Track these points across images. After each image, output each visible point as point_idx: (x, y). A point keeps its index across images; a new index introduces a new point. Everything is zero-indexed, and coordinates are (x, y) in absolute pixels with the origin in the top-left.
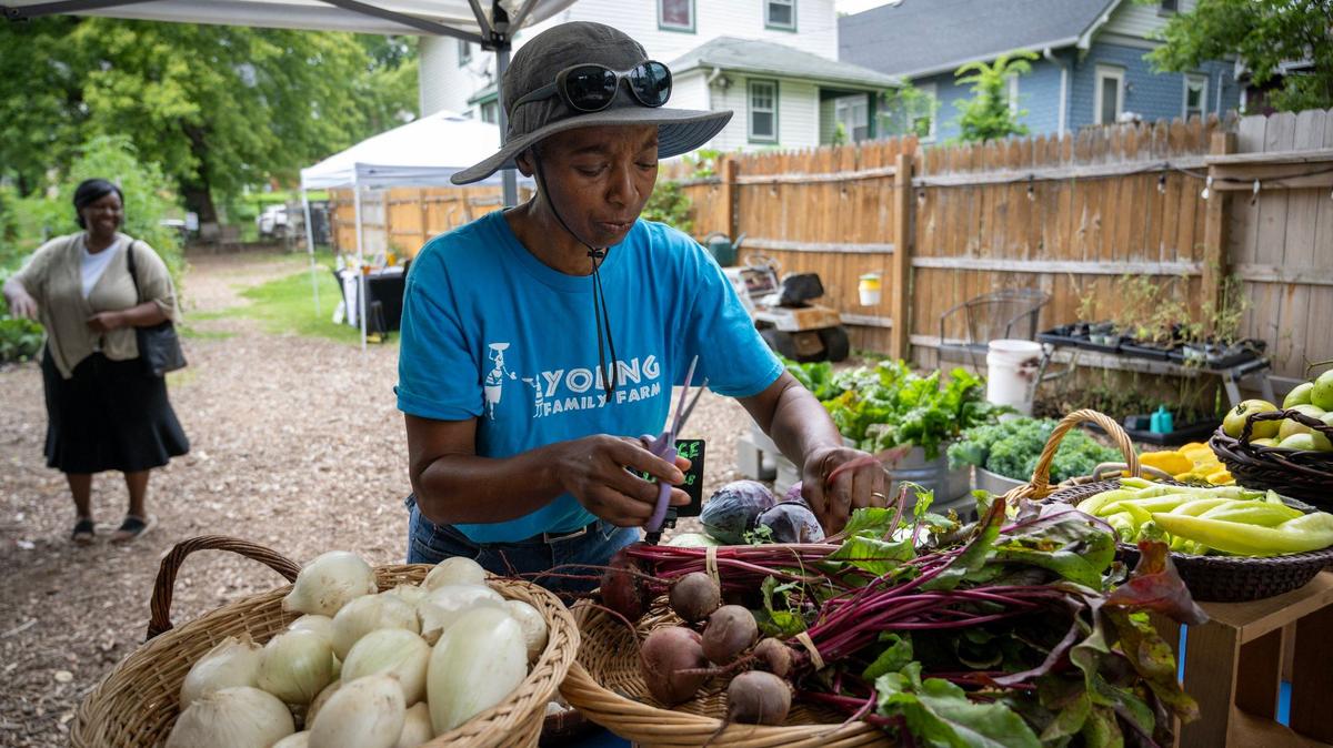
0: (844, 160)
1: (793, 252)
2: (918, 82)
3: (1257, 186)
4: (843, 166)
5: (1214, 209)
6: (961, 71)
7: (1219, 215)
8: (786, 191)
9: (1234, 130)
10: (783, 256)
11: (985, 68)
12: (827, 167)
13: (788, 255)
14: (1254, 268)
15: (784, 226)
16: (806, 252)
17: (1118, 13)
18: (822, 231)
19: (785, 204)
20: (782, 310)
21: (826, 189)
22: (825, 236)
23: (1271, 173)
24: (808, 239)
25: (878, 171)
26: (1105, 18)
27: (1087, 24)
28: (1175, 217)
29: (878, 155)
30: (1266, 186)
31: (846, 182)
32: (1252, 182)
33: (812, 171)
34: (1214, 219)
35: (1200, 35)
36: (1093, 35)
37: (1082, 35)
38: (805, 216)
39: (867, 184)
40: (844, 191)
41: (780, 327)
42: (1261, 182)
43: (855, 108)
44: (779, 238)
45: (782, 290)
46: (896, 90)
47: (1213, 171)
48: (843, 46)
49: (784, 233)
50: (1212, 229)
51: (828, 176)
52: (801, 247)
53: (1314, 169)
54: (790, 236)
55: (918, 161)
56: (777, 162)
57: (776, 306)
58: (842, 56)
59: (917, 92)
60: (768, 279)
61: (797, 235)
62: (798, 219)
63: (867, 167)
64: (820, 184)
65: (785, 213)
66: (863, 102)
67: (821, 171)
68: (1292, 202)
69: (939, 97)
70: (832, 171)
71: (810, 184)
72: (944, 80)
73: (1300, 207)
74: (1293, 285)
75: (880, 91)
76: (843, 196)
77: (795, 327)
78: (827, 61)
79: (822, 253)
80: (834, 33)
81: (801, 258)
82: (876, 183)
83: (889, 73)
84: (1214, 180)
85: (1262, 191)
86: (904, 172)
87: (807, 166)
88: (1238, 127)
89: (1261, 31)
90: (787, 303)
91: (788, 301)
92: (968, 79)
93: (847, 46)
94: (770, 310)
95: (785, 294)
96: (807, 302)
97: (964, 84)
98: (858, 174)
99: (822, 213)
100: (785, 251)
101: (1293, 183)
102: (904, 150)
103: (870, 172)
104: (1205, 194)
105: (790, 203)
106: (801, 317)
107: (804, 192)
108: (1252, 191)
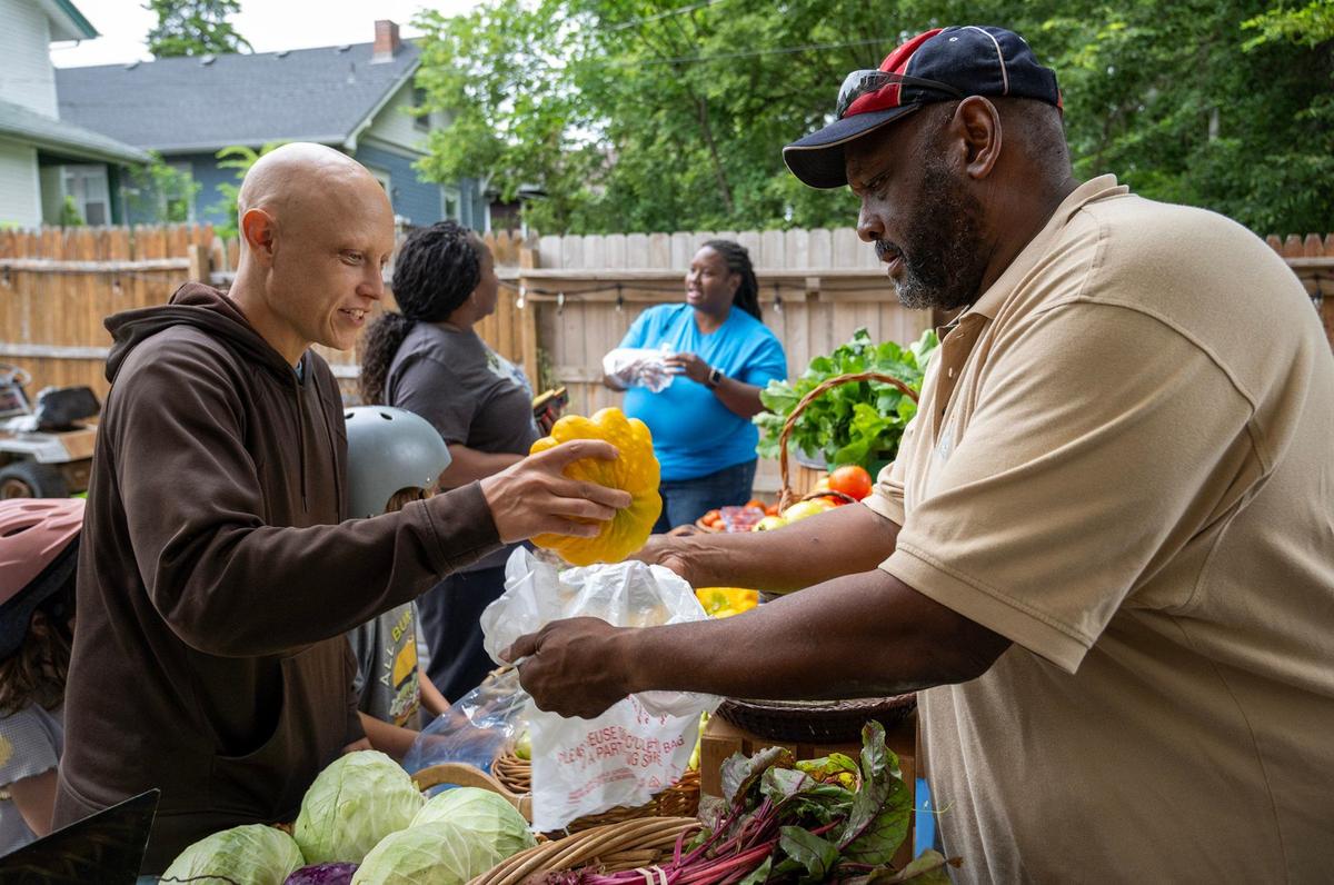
0: (113, 245)
1: (43, 360)
2: (170, 158)
3: (561, 299)
4: (113, 254)
5: (528, 317)
6: (224, 153)
7: (532, 322)
8: (25, 281)
9: (536, 248)
10: (28, 364)
11: (250, 154)
12: (87, 254)
13: (36, 363)
14: (564, 370)
15: (26, 325)
16: (65, 360)
17: (379, 119)
18: (88, 333)
19: (26, 298)
20: (40, 436)
21: (89, 281)
22: (93, 339)
23: (570, 288)
24: (66, 342)
25: (164, 263)
26: (368, 122)
27: (351, 125)
28: (494, 325)
29: (162, 244)
30: (568, 299)
31: (119, 273)
32: (556, 294)
33: (65, 257)
34: (529, 326)
35: (459, 153)
36: (358, 137)
37: (348, 134)
38: (59, 314)
39: (150, 277)
40: (118, 284)
41: (41, 459)
42: (565, 294)
43: (86, 180)
44: (19, 341)
45: (39, 410)
46: (143, 165)
47: (523, 282)
48: (63, 104)
49: (27, 334)
50: (527, 335)
51: (91, 265)
52: (56, 352)
53: (603, 286)
54: (37, 337)
55: (216, 254)
56: (8, 242)
57: (31, 432)
58: (63, 116)
59: (171, 171)
60: (12, 395)
61: (49, 335)
62: (49, 318)
63: (148, 257)
64: (80, 274)
65: (27, 309)
66: (100, 175)
67: (80, 257)
68: (586, 313)
69: (195, 179)
70: (95, 259)
71: (65, 274)
72: (203, 162)
73: (593, 316)
74: (594, 384)
75: (123, 164)
76: (116, 290)
77: (64, 456)
78: (45, 119)
79: (90, 360)
80: (52, 89)
81: (58, 367)
82: (162, 278)
83: (131, 144)
84: (526, 292)
85: (565, 302)
86: (201, 266)
87: (57, 250)
88: (538, 244)
89: (509, 157)
90: (47, 427)
91: (49, 424)
92: (232, 164)
93: (71, 105)
94: (21, 436)
95: (44, 415)
96: (78, 423)
97: (227, 169)
98: (135, 265)
99: (87, 311)
100: (31, 358)
101: (589, 297)
102: (197, 241)
103: (152, 263)
104: (521, 304)
105: (33, 297)
106: (71, 443)
107: (55, 284)
108: (556, 303)
